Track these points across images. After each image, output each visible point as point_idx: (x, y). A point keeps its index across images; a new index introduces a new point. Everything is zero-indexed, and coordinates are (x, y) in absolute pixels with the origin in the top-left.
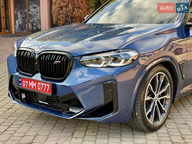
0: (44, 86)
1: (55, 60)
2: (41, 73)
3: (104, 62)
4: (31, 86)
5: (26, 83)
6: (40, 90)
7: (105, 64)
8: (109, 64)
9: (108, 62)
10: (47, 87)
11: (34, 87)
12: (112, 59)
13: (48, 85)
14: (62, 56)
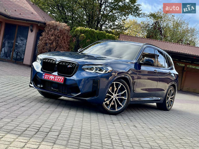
0: (59, 78)
1: (68, 65)
2: (58, 72)
3: (95, 70)
4: (50, 78)
5: (47, 76)
6: (56, 81)
7: (95, 71)
8: (97, 71)
9: (97, 70)
10: (61, 79)
11: (53, 79)
12: (99, 69)
13: (62, 78)
14: (73, 63)
